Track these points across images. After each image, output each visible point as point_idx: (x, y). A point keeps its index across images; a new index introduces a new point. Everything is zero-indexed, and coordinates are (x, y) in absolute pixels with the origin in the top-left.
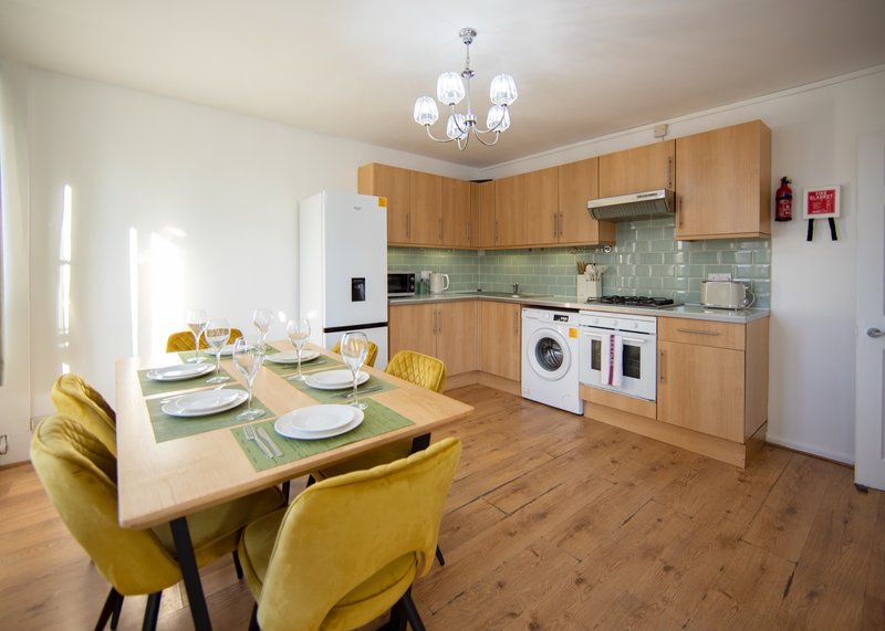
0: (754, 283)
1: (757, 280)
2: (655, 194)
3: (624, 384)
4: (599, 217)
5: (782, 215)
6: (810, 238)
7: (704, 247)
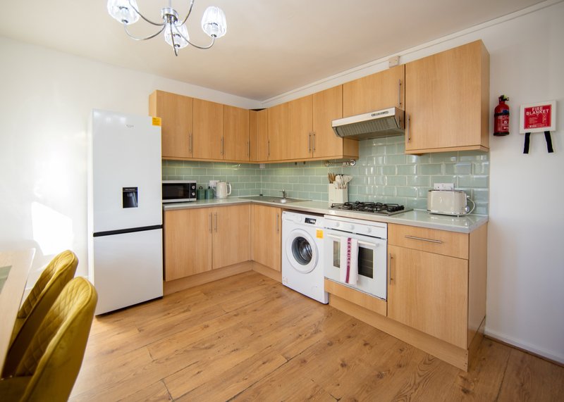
0: (473, 191)
1: (475, 189)
2: (387, 112)
3: (359, 282)
4: (342, 135)
5: (500, 129)
6: (526, 151)
7: (430, 161)
